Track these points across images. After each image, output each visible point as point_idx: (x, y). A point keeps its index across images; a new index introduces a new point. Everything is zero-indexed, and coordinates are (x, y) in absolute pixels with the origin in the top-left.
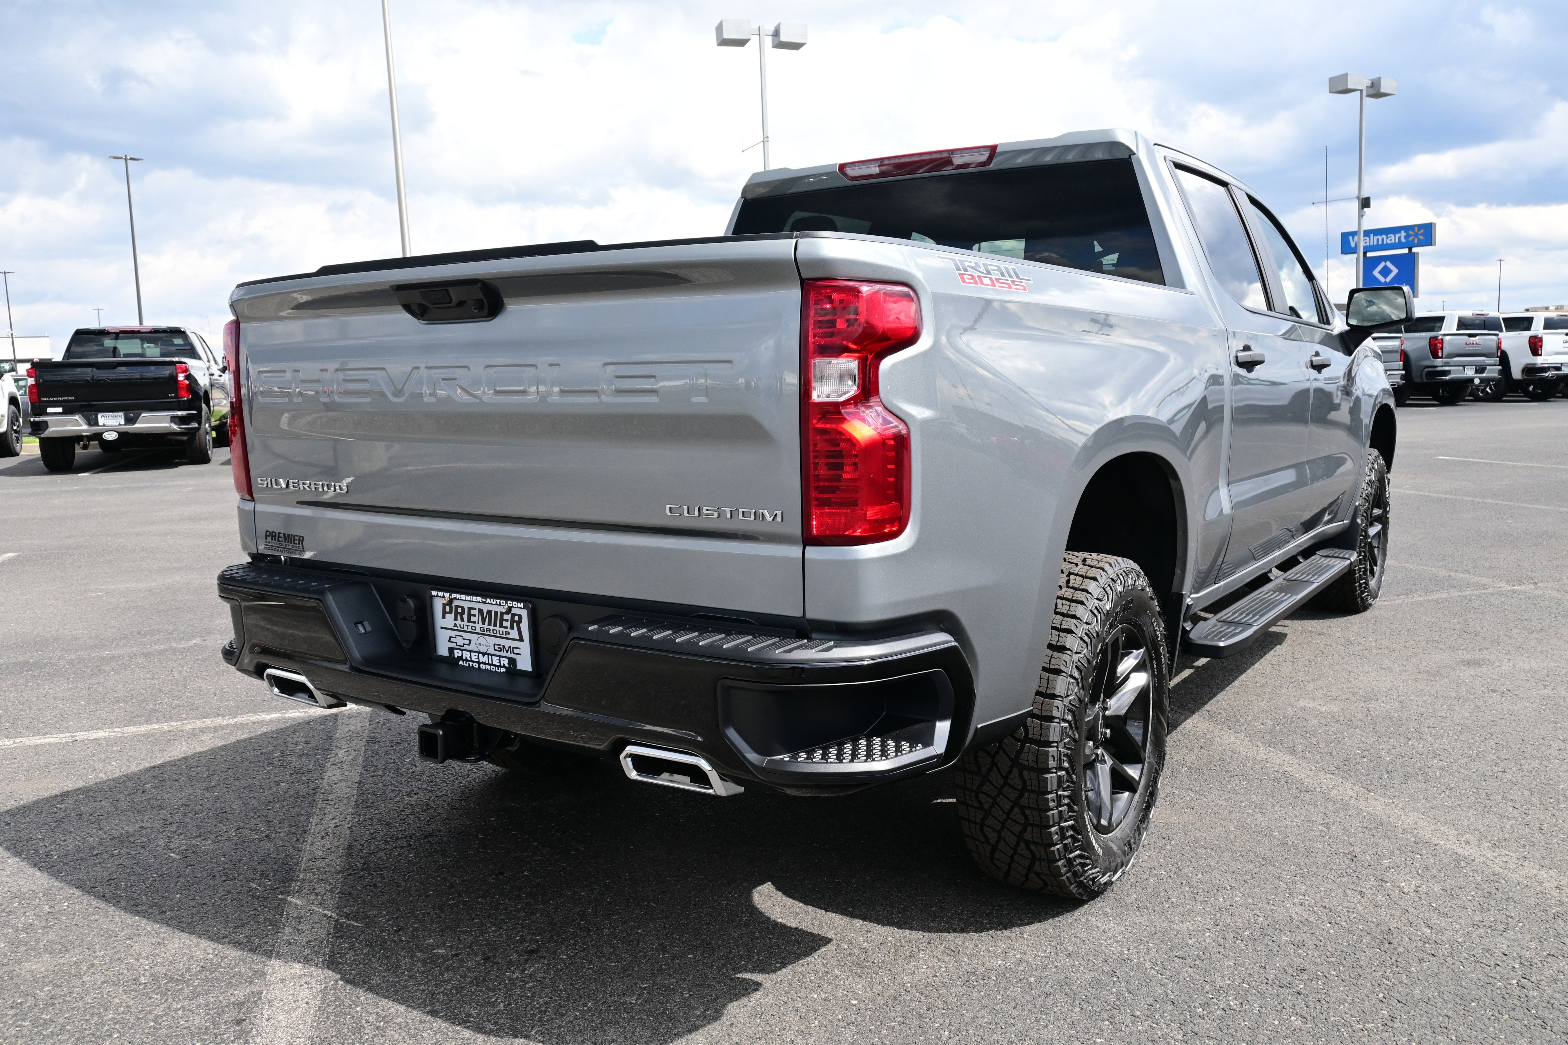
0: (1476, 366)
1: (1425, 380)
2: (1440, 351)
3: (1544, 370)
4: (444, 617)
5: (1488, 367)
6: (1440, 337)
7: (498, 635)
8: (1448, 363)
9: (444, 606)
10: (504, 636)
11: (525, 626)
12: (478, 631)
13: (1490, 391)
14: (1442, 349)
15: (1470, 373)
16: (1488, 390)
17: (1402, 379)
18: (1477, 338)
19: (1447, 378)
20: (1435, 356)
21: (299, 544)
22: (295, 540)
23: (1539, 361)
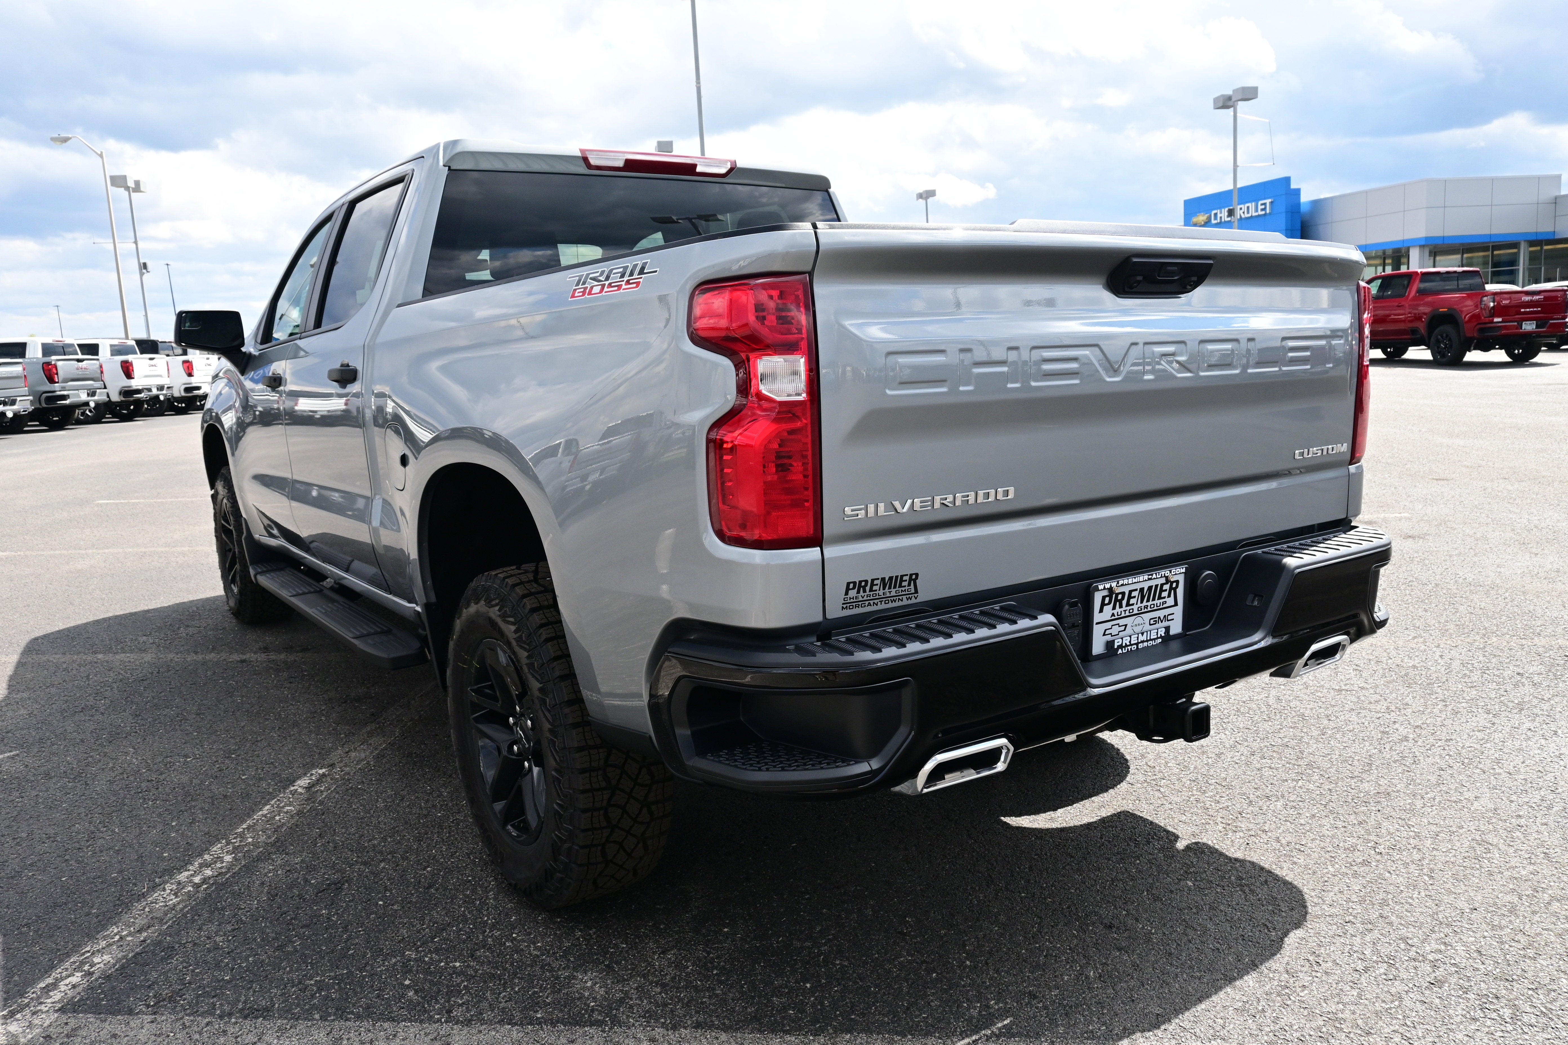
0: (88, 390)
1: (44, 405)
2: (56, 376)
3: (139, 391)
4: (1101, 611)
5: (98, 391)
6: (53, 363)
7: (1156, 608)
8: (65, 387)
9: (1104, 598)
10: (1161, 607)
11: (1180, 591)
12: (1136, 612)
13: (89, 414)
14: (57, 374)
15: (83, 397)
16: (88, 412)
17: (32, 405)
18: (85, 362)
19: (67, 402)
20: (51, 380)
21: (909, 585)
22: (902, 581)
23: (135, 384)
